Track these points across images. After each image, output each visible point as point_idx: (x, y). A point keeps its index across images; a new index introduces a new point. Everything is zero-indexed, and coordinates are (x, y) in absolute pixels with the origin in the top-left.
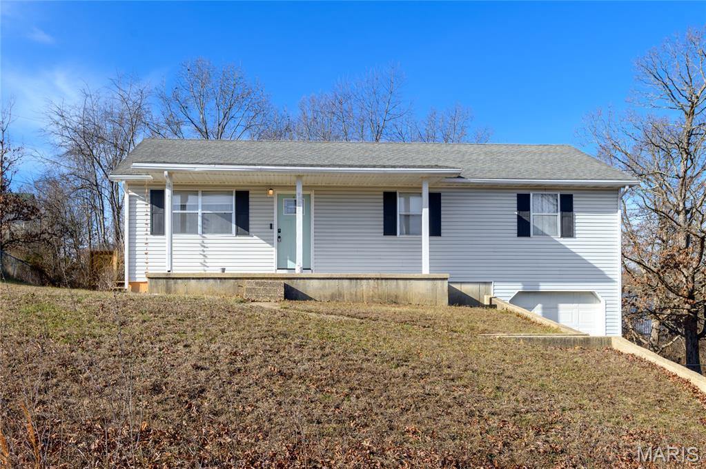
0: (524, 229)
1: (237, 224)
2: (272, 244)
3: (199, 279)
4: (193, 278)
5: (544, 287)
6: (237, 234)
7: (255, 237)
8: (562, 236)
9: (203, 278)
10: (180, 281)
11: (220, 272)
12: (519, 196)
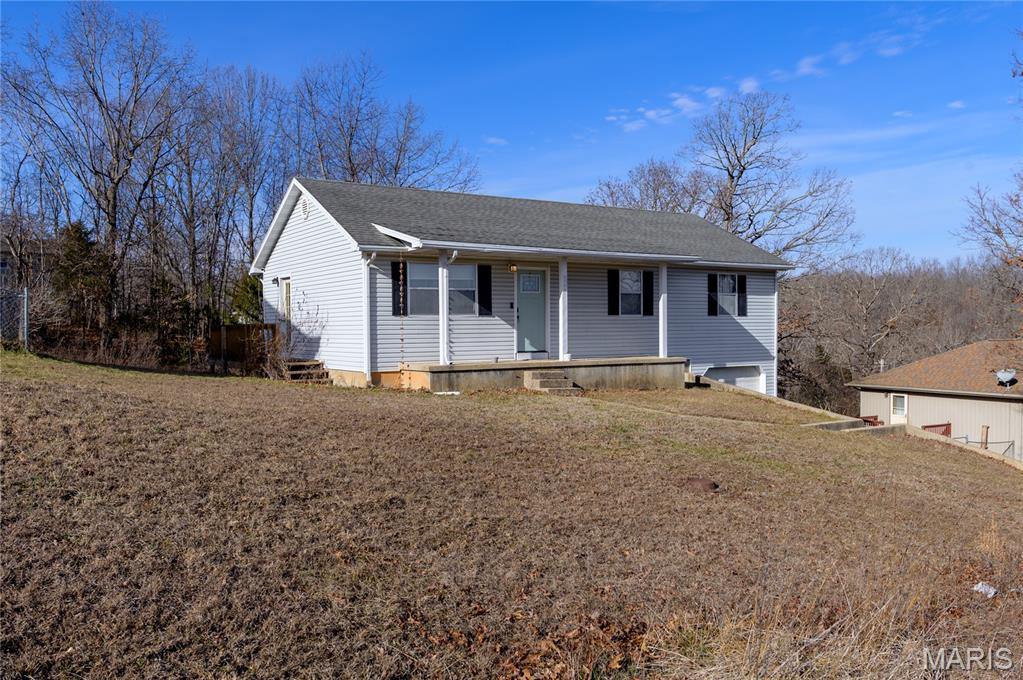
0: (713, 309)
1: (480, 303)
2: (512, 325)
3: (480, 371)
4: (475, 371)
5: (728, 365)
6: (481, 314)
7: (497, 318)
8: (739, 315)
9: (483, 370)
10: (462, 374)
11: (493, 361)
12: (710, 276)
